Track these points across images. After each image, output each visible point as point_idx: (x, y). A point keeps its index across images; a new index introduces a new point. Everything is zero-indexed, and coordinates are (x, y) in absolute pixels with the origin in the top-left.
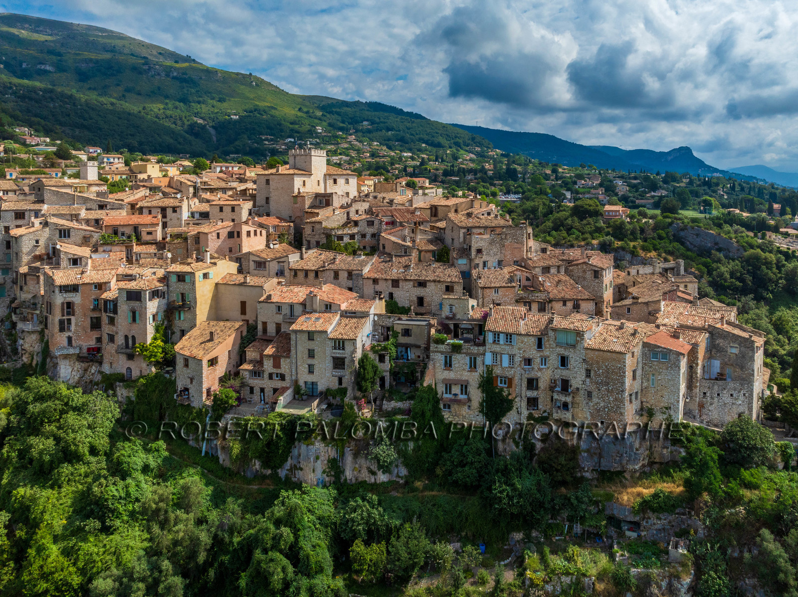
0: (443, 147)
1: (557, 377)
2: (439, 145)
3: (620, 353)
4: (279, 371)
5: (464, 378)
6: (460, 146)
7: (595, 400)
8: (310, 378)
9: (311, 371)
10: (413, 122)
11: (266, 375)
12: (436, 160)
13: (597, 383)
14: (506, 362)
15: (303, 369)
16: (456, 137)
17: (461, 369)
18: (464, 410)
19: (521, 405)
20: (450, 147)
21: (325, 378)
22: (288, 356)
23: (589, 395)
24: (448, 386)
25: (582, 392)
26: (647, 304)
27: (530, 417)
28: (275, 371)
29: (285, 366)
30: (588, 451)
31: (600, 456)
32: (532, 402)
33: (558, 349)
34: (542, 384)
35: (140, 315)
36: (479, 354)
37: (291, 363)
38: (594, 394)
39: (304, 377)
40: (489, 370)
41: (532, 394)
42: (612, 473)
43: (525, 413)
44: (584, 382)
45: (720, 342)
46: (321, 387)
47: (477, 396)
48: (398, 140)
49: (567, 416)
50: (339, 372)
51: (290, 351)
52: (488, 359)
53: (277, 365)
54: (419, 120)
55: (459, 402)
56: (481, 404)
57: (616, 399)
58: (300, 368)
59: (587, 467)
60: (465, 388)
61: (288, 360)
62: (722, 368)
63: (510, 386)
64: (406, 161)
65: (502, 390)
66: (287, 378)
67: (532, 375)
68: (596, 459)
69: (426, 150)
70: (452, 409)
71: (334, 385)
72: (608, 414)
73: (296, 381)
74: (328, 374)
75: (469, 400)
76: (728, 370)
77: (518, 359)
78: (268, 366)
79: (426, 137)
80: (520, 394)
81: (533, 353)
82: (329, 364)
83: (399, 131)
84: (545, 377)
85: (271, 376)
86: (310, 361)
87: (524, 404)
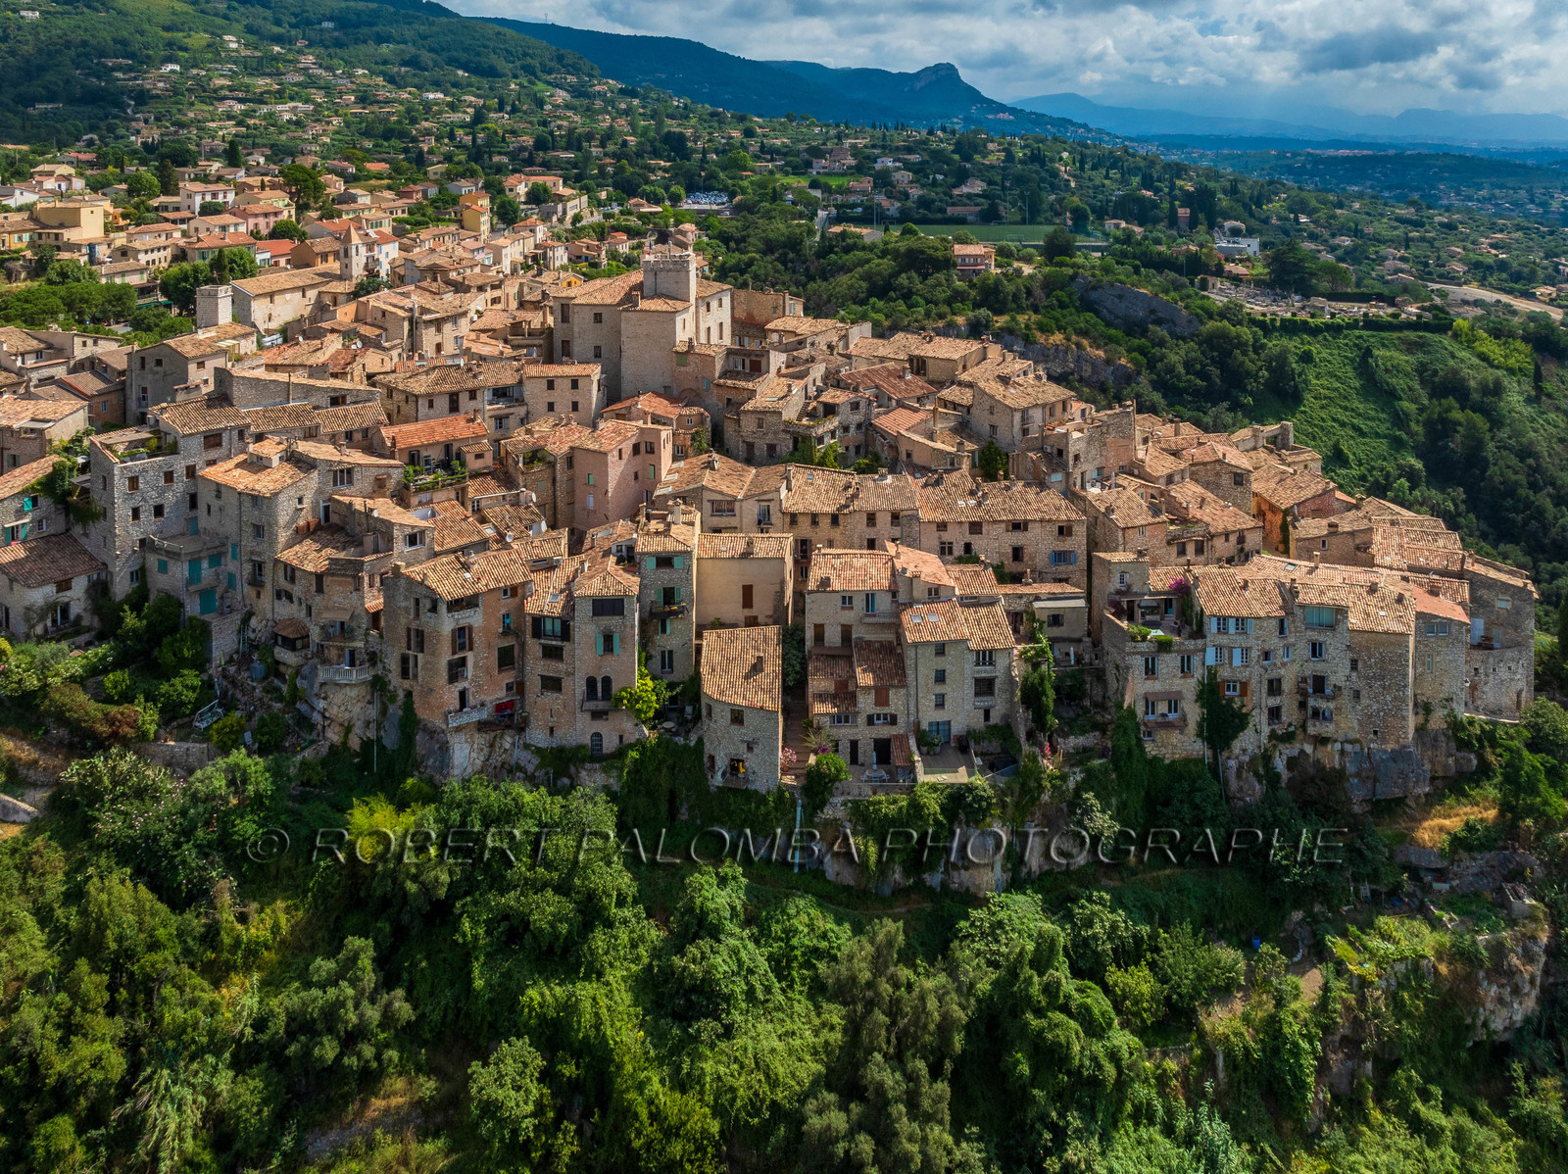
0: (500, 76)
1: (1308, 673)
2: (491, 73)
3: (1402, 634)
4: (885, 710)
5: (1175, 688)
6: (534, 74)
7: (1365, 701)
8: (940, 716)
9: (940, 704)
10: (433, 24)
11: (862, 719)
12: (501, 109)
13: (1367, 678)
14: (1237, 662)
15: (927, 703)
16: (525, 55)
17: (1170, 677)
18: (1175, 737)
19: (1260, 719)
20: (515, 77)
21: (962, 713)
22: (903, 684)
23: (1357, 695)
24: (1150, 704)
25: (1345, 692)
26: (1352, 534)
27: (1273, 736)
28: (879, 710)
29: (897, 701)
30: (1358, 775)
31: (1375, 780)
32: (1275, 713)
33: (1309, 633)
34: (1286, 686)
35: (622, 640)
36: (1196, 651)
37: (908, 695)
38: (1364, 693)
39: (929, 716)
40: (1212, 673)
41: (1273, 702)
42: (1389, 801)
43: (1266, 730)
44: (1348, 678)
45: (1483, 593)
46: (957, 728)
47: (1193, 712)
48: (405, 64)
49: (1328, 729)
50: (985, 702)
51: (904, 675)
52: (1211, 658)
53: (882, 699)
54: (444, 20)
55: (1168, 726)
56: (1200, 725)
57: (1395, 698)
58: (922, 701)
59: (1357, 798)
60: (1174, 704)
61: (903, 691)
62: (1487, 629)
63: (1244, 693)
64: (440, 112)
65: (1231, 700)
66: (901, 720)
67: (1274, 675)
68: (1369, 785)
69: (470, 85)
70: (1158, 738)
71: (978, 723)
72: (1384, 720)
73: (918, 724)
74: (968, 707)
75: (1184, 719)
76: (1496, 632)
77: (1255, 654)
78: (866, 704)
79: (464, 56)
80: (1257, 704)
81: (1274, 642)
82: (969, 689)
83: (405, 42)
84: (1289, 677)
85: (870, 720)
86: (939, 689)
87: (1265, 718)
